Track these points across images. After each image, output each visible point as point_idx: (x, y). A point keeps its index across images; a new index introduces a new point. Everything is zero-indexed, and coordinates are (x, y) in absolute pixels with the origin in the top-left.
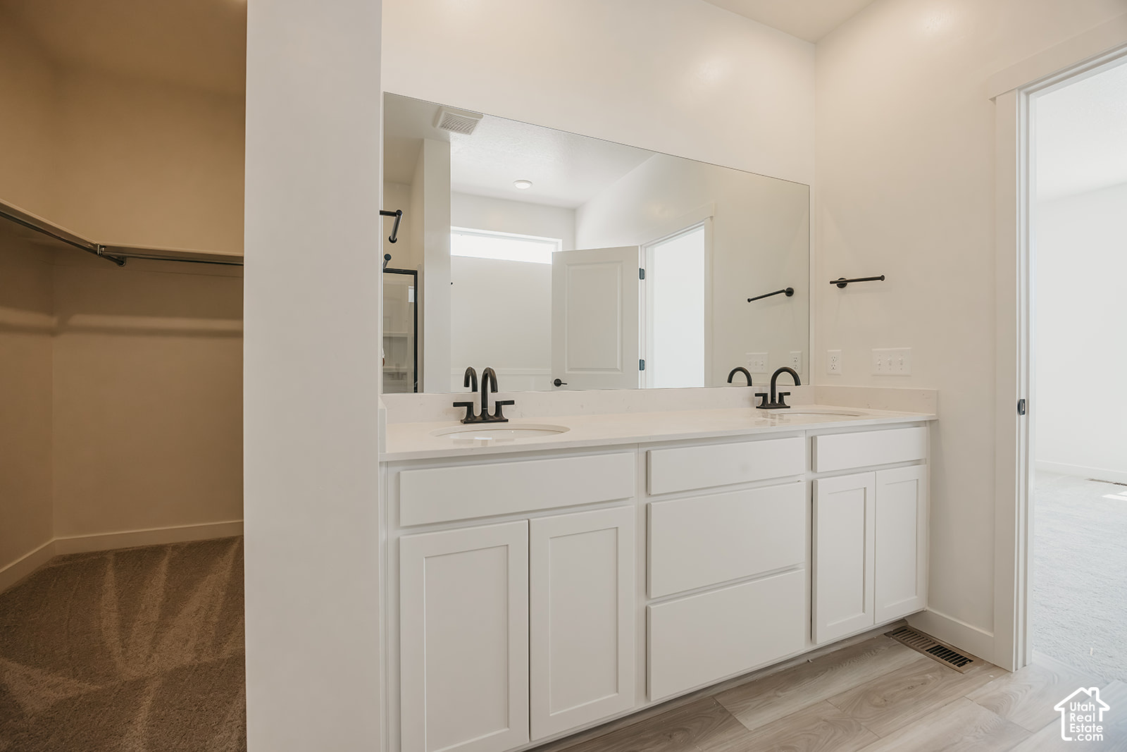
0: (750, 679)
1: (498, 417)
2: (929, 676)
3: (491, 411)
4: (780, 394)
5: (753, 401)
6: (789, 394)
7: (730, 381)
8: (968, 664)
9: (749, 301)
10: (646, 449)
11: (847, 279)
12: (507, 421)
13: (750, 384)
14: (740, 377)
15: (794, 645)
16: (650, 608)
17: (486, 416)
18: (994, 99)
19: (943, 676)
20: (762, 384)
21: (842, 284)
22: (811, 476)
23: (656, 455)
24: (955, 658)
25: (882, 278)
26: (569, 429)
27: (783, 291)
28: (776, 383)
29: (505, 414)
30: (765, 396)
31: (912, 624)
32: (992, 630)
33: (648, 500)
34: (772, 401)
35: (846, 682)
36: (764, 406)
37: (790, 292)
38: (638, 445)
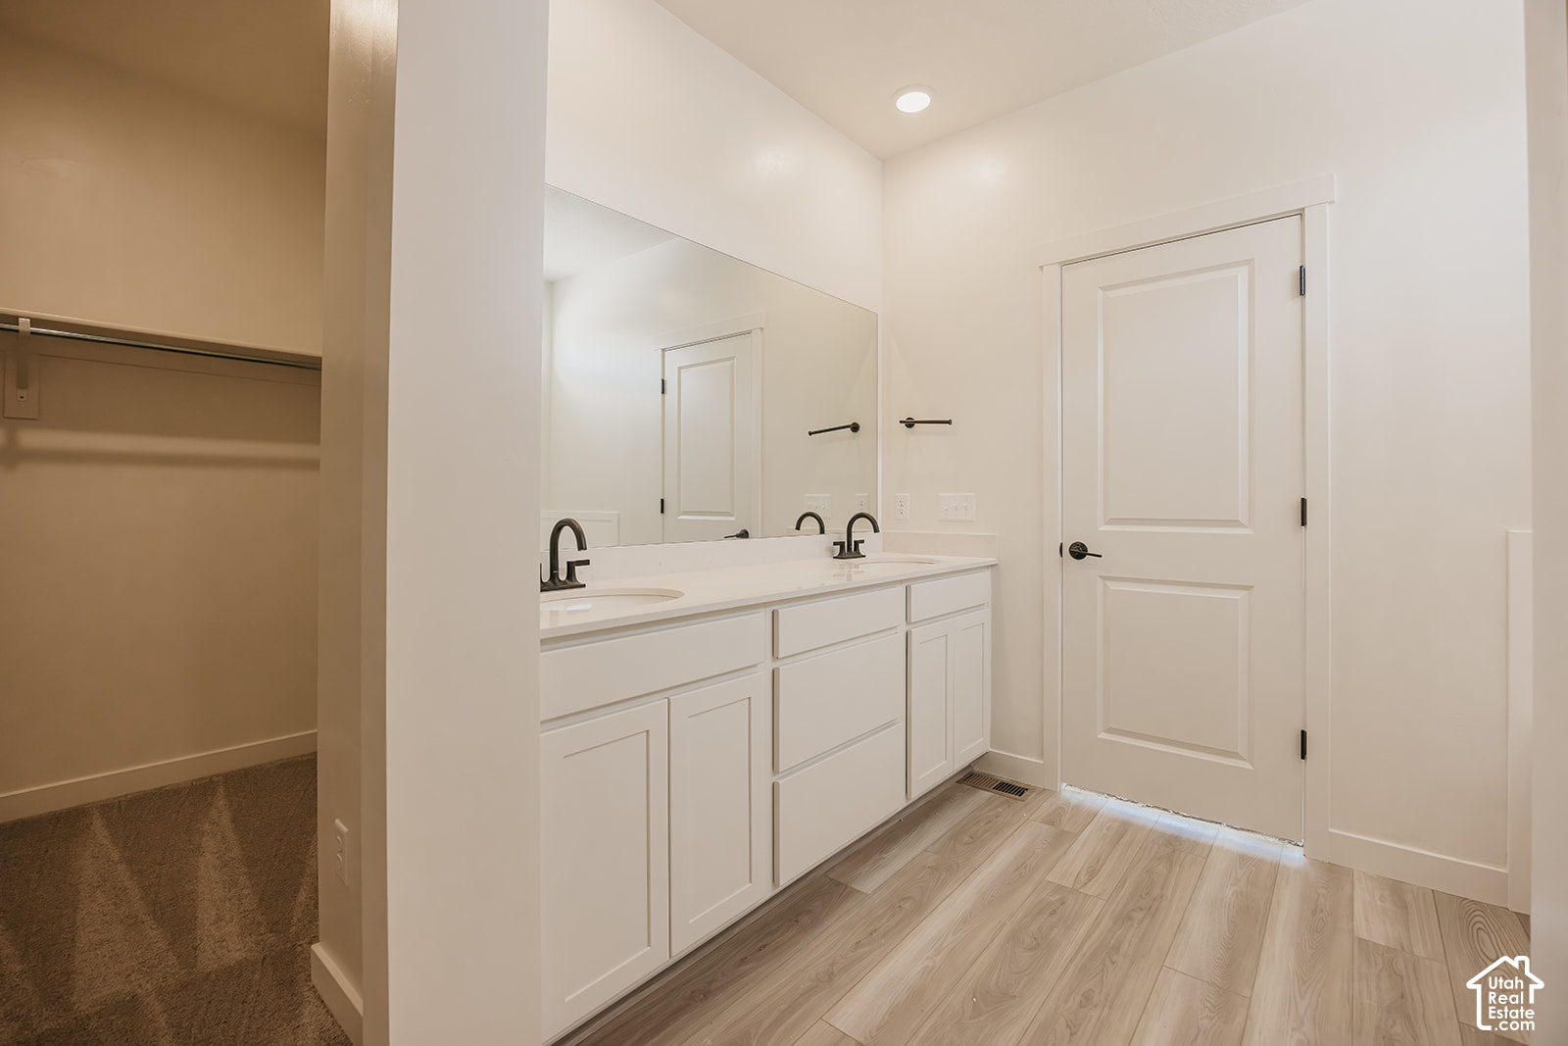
0: (855, 849)
1: (571, 582)
2: (1000, 810)
3: (563, 577)
4: (855, 542)
5: (833, 552)
6: (863, 542)
7: (798, 528)
8: (1026, 793)
9: (810, 434)
10: (773, 609)
11: (916, 420)
12: (584, 586)
13: (822, 531)
14: (810, 524)
15: (893, 803)
16: (778, 783)
17: (557, 581)
18: (1041, 267)
19: (1009, 807)
20: (837, 531)
21: (910, 423)
22: (908, 628)
23: (784, 613)
24: (1017, 791)
25: (949, 422)
26: (682, 594)
27: (848, 427)
28: (853, 530)
29: (580, 579)
30: (842, 544)
31: (977, 769)
32: (1041, 756)
33: (775, 665)
34: (848, 549)
35: (937, 830)
36: (840, 556)
37: (855, 428)
38: (765, 605)
